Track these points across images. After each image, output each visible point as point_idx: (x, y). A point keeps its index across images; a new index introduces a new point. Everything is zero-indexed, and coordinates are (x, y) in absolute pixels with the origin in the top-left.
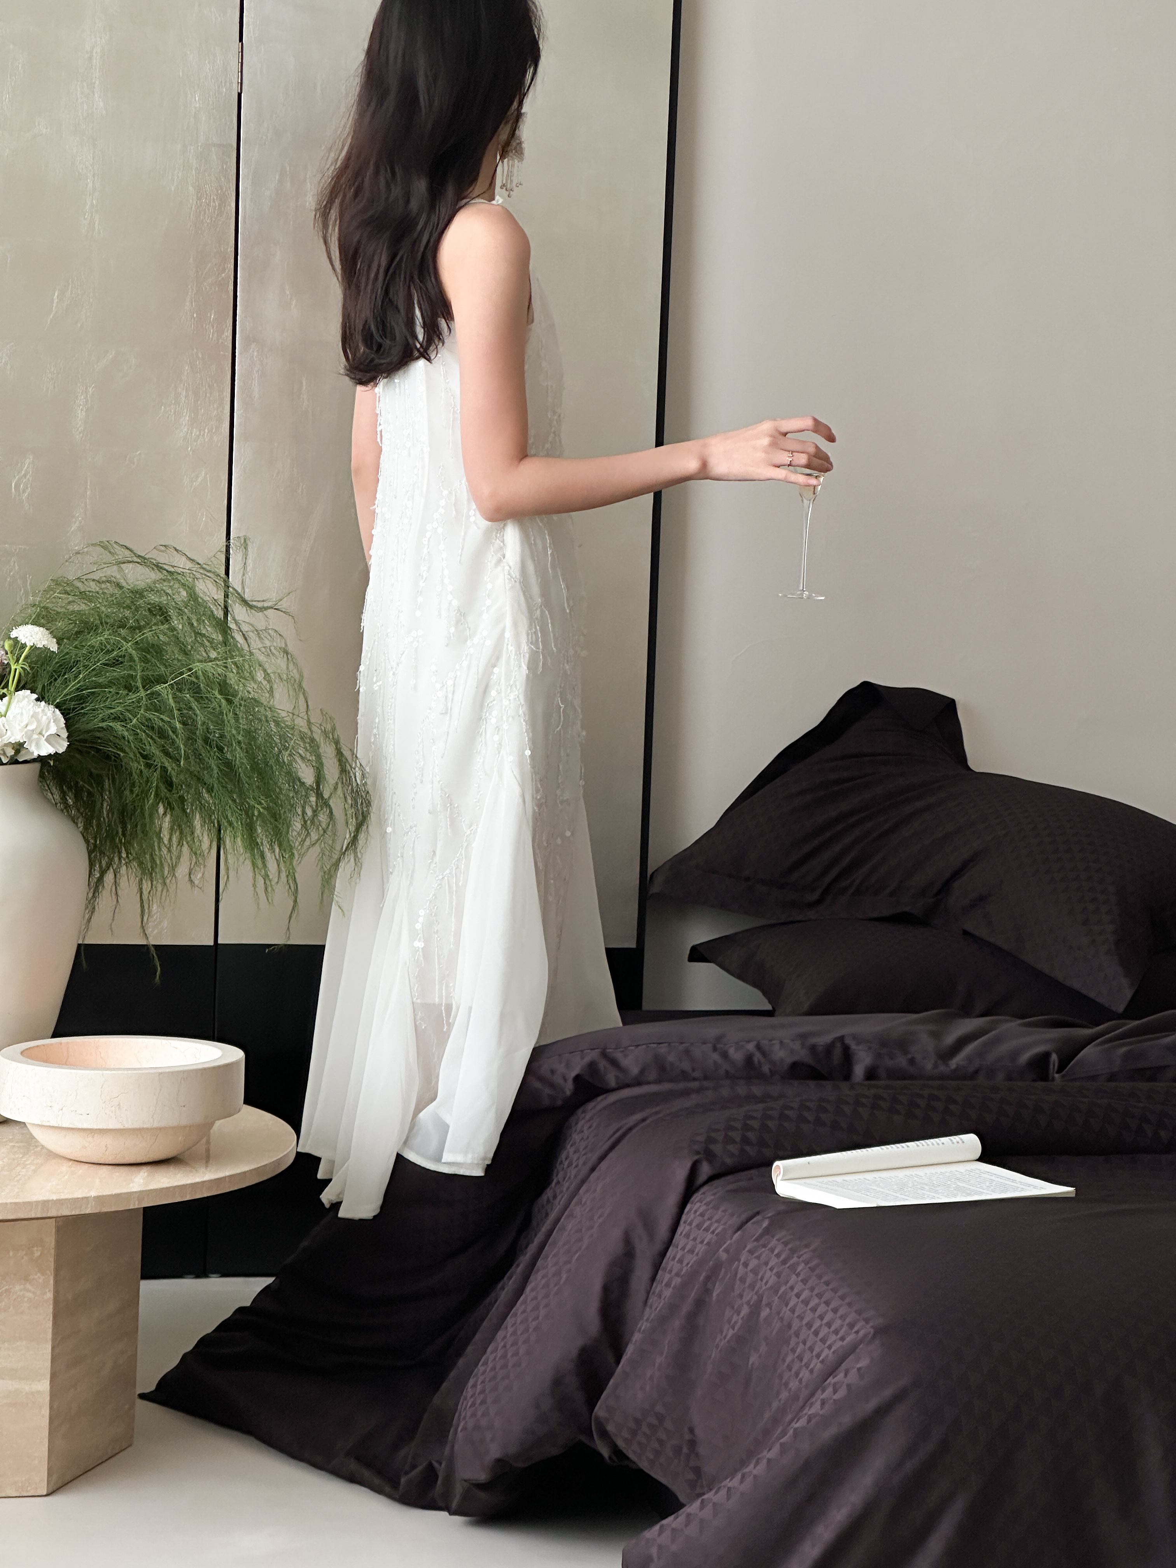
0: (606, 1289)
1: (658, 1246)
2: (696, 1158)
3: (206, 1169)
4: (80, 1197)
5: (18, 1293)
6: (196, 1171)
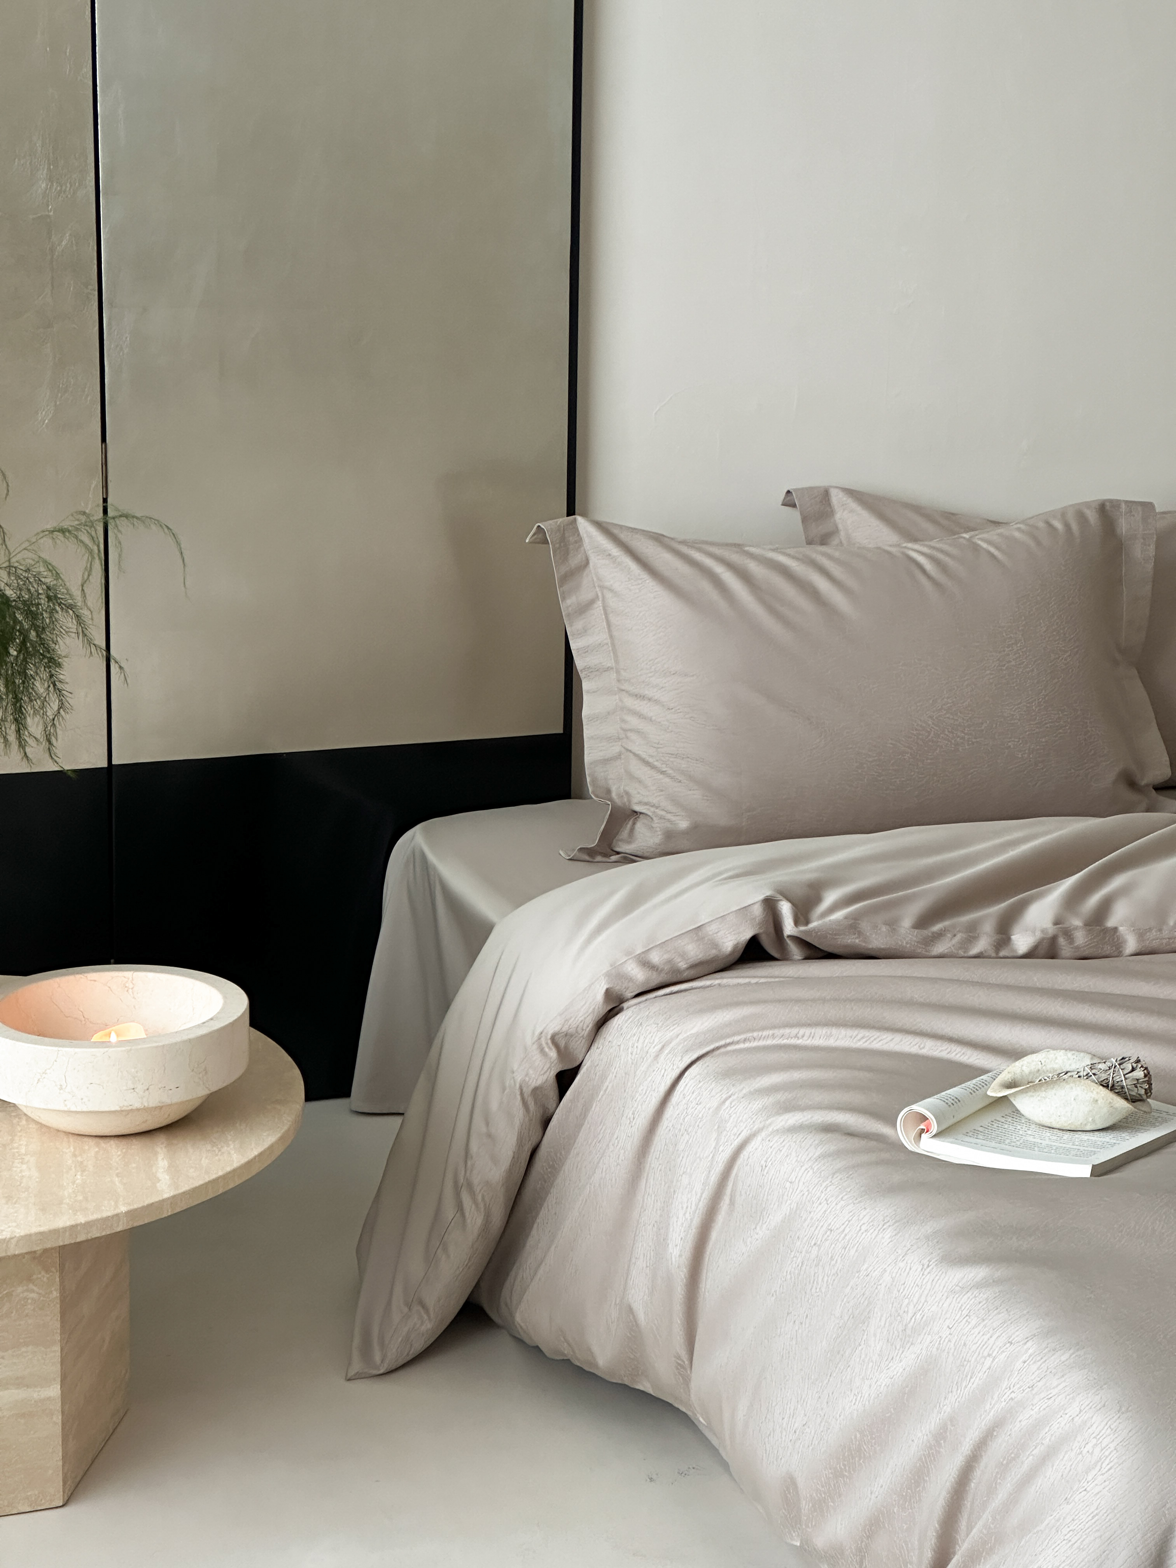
3: (228, 1146)
4: (109, 1214)
5: (21, 1295)
6: (220, 1151)
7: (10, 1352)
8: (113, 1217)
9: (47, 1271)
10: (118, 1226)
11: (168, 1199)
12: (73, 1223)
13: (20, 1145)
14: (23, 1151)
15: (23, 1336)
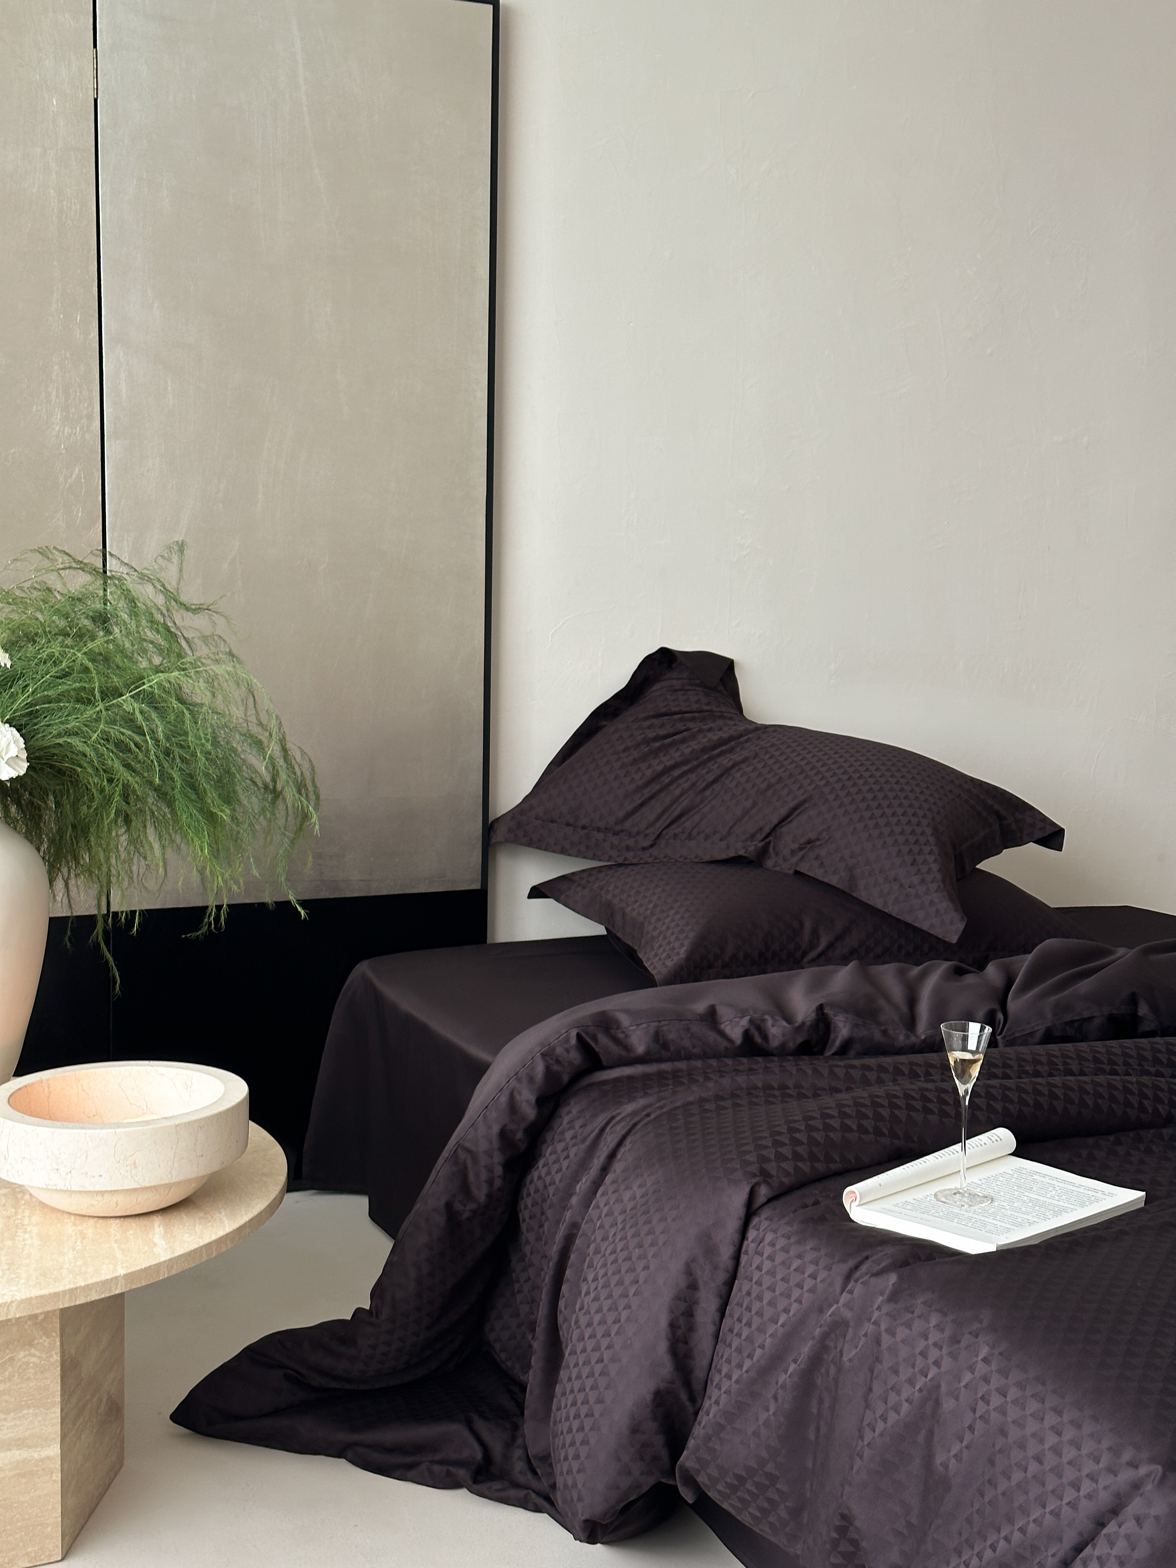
0: (673, 1326)
1: (722, 1276)
2: (754, 1181)
3: (220, 1213)
4: (108, 1277)
5: (23, 1360)
6: (212, 1217)
7: (12, 1415)
8: (112, 1279)
9: (48, 1337)
10: (116, 1288)
11: (165, 1262)
12: (73, 1286)
13: (23, 1216)
14: (26, 1222)
15: (25, 1399)
